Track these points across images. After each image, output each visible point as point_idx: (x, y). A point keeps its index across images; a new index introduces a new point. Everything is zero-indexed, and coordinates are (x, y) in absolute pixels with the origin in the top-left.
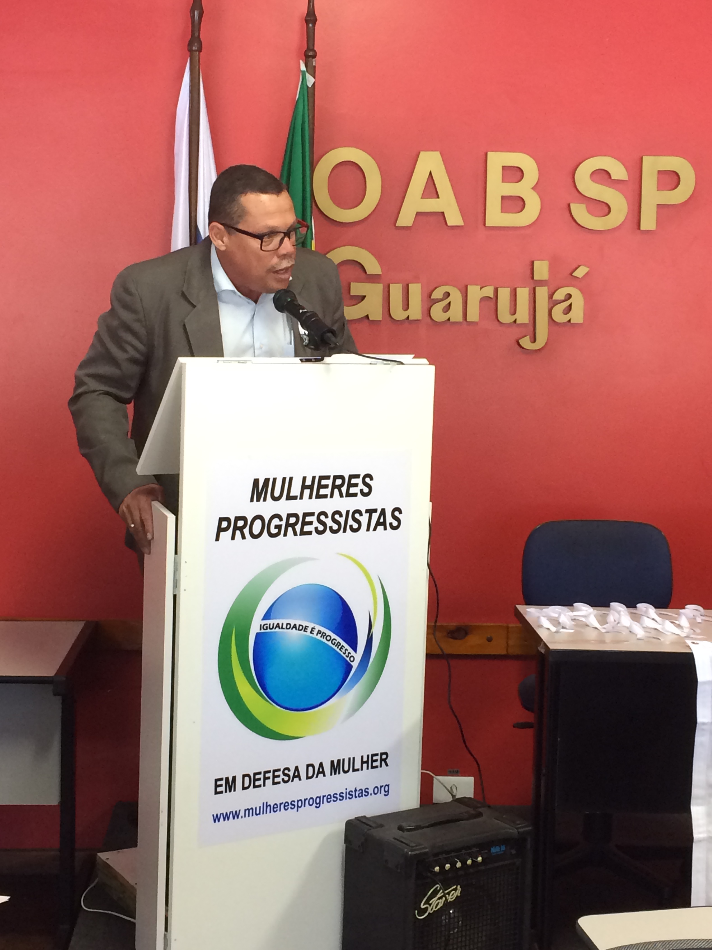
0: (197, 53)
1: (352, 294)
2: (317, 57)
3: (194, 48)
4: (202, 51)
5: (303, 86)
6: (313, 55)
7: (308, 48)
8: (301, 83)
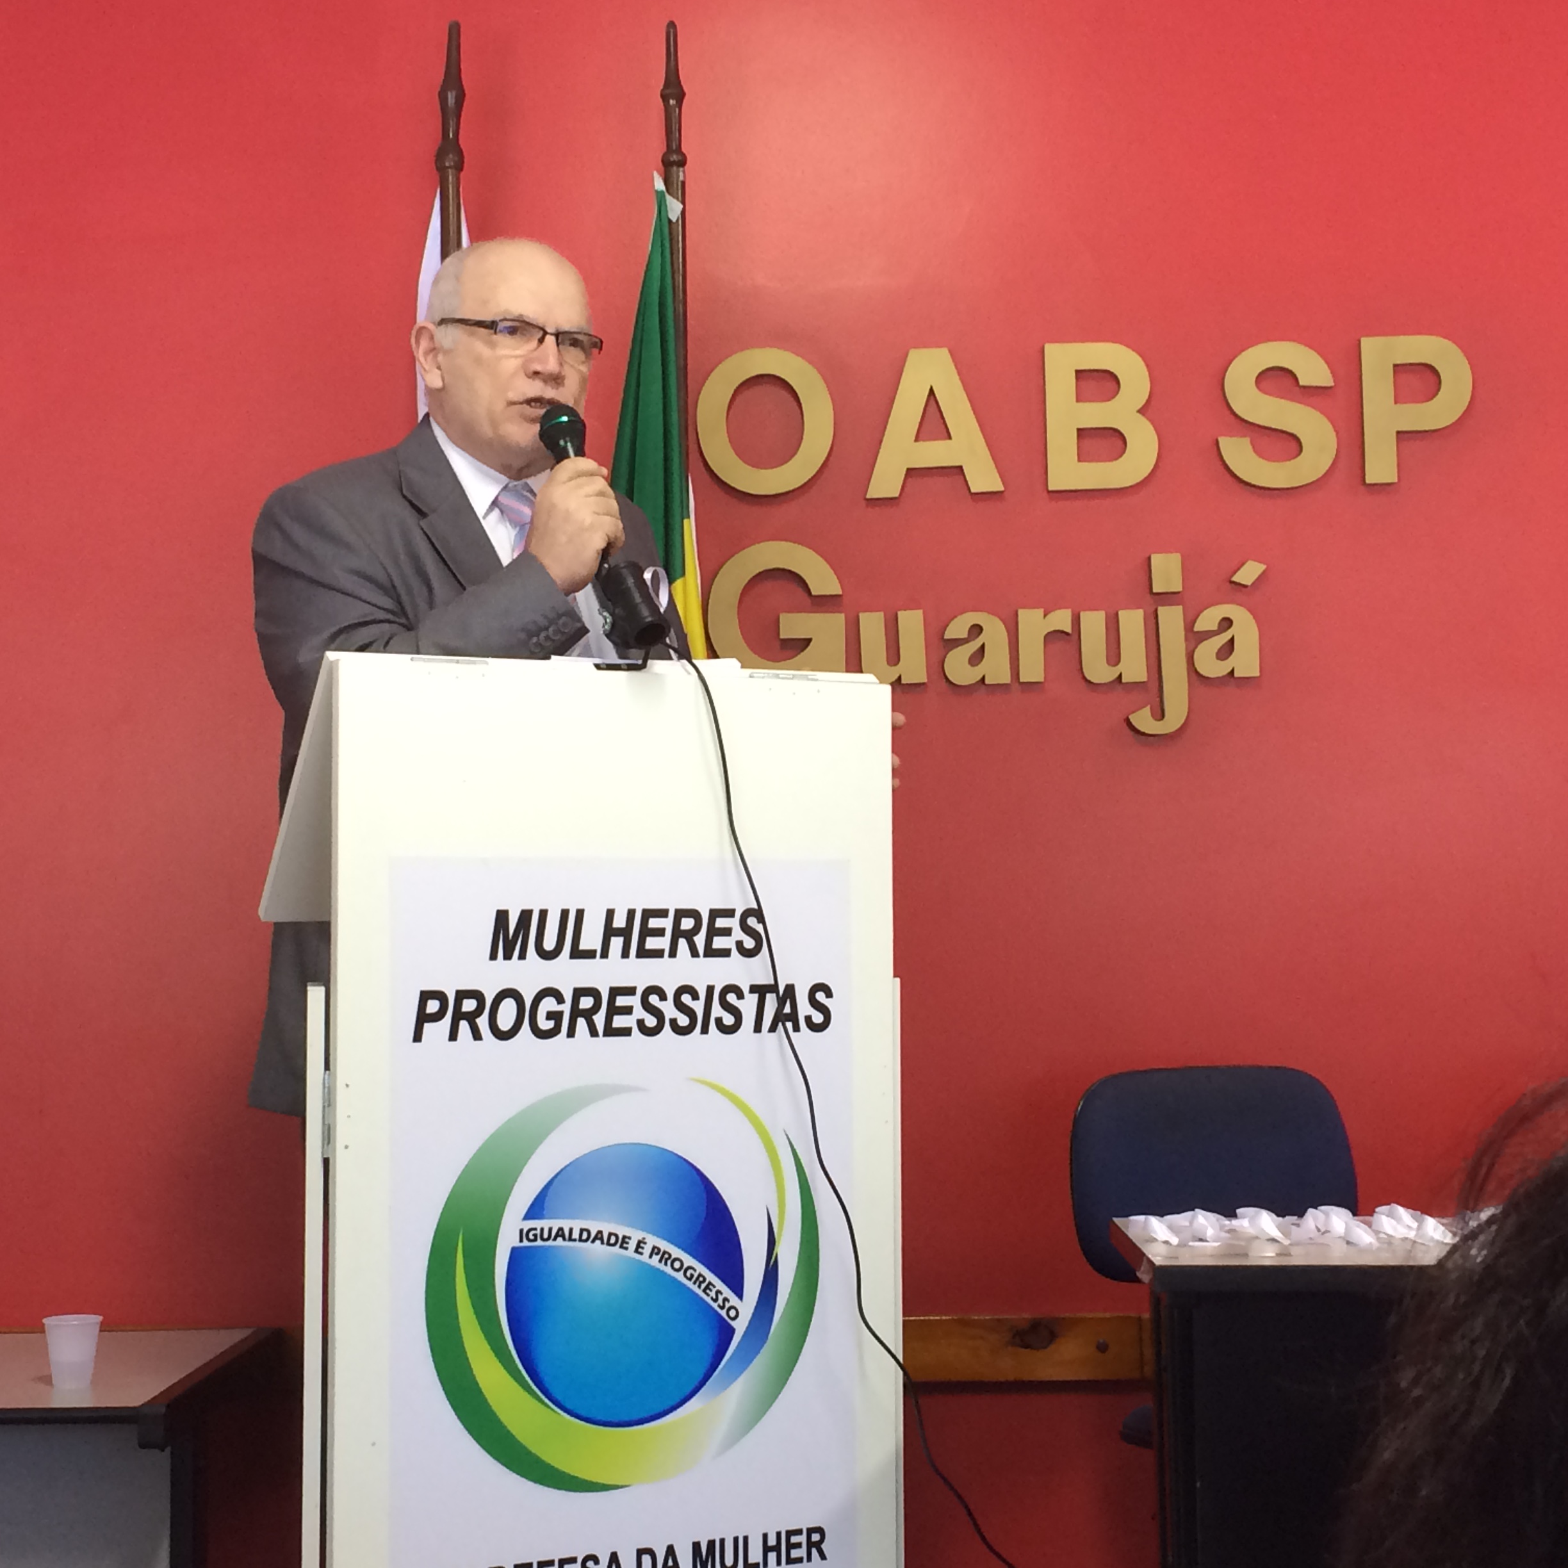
0: (454, 171)
1: (782, 637)
3: (447, 164)
5: (660, 220)
6: (679, 161)
7: (669, 146)
8: (657, 217)
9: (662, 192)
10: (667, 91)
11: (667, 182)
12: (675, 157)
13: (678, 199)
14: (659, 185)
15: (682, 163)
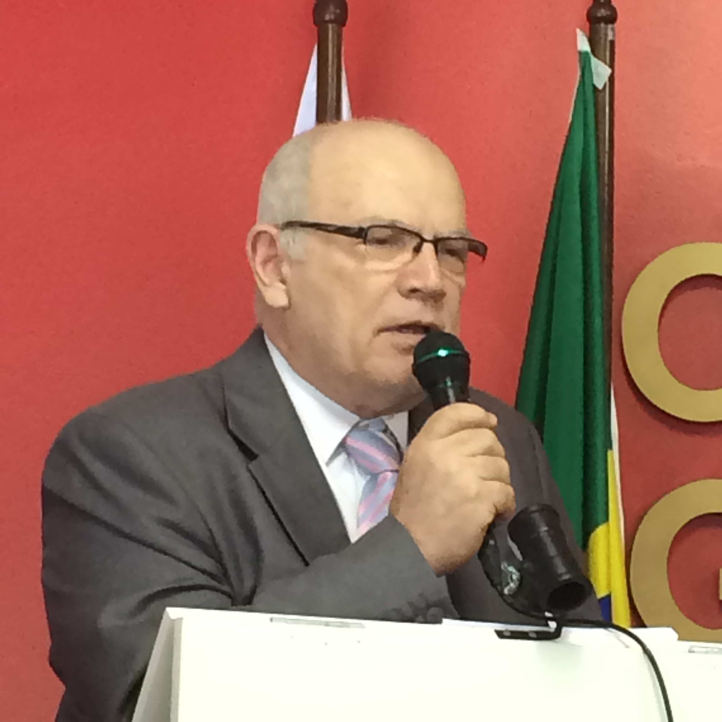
0: (336, 28)
1: (721, 598)
2: (618, 21)
3: (327, 17)
5: (584, 86)
6: (607, 15)
7: (595, 1)
8: (580, 82)
9: (586, 53)
11: (592, 42)
12: (603, 12)
13: (605, 63)
14: (584, 45)
15: (612, 19)
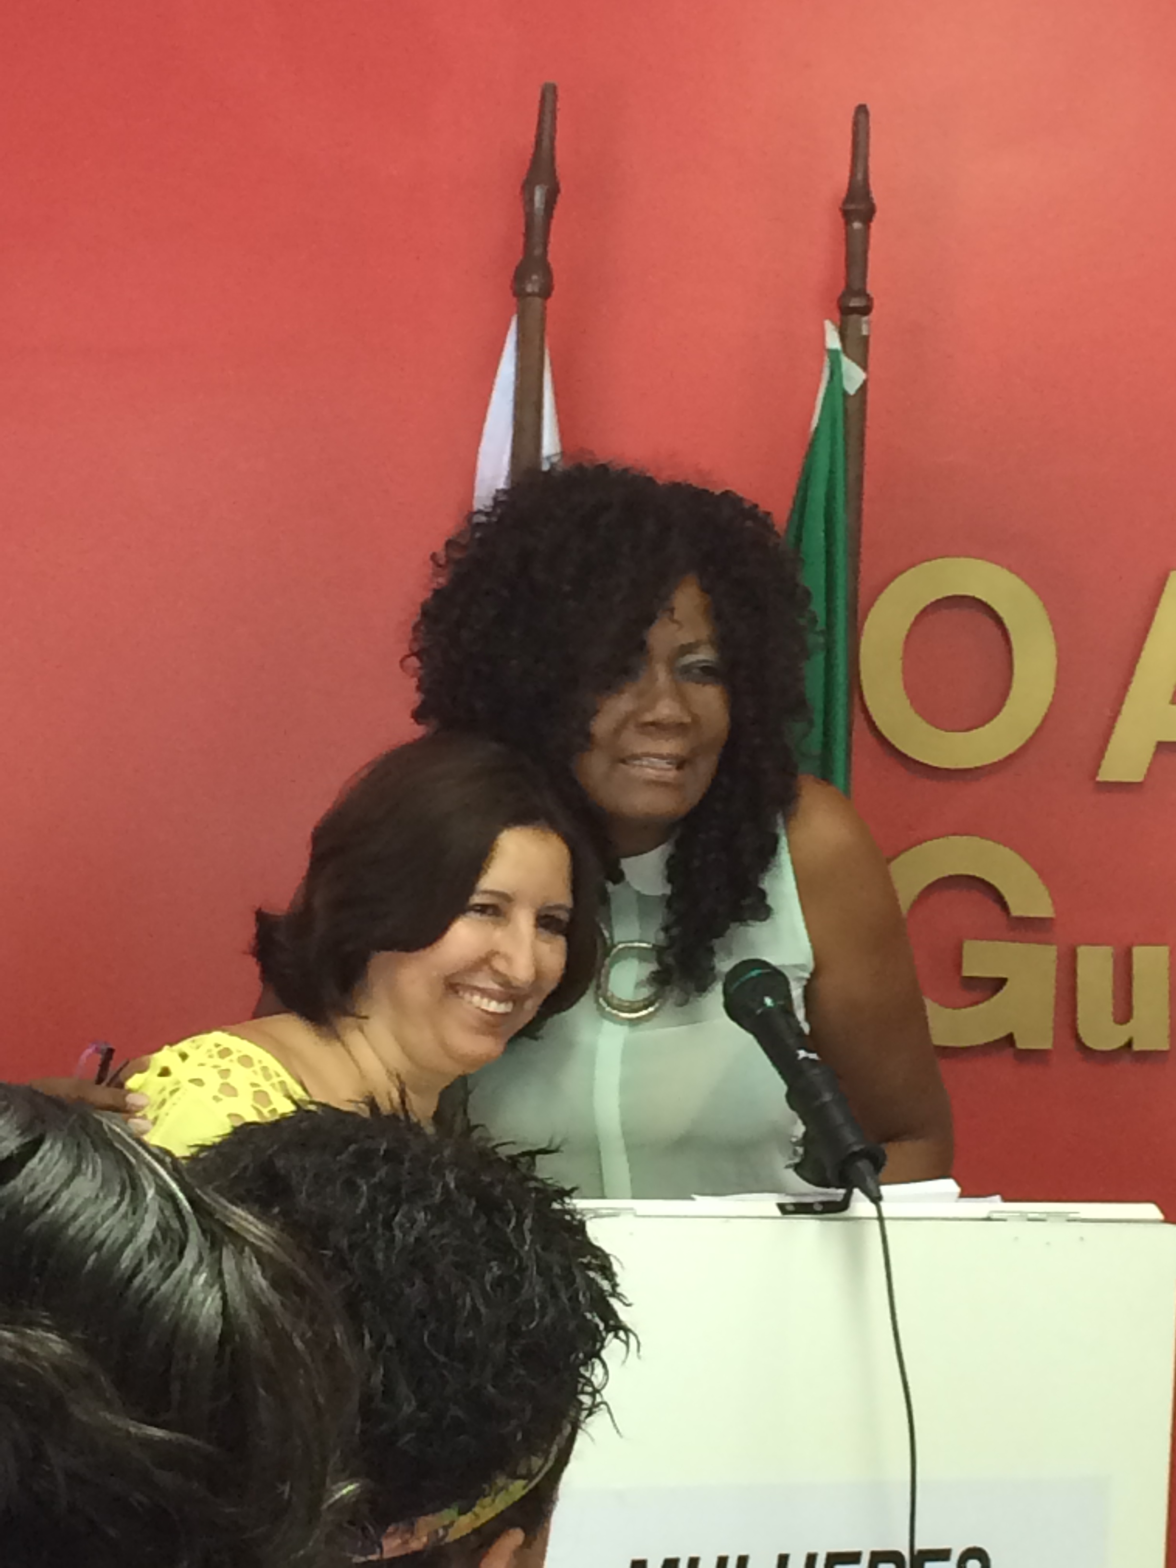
0: (538, 300)
1: (966, 973)
3: (529, 289)
4: (554, 293)
5: (833, 389)
6: (862, 306)
7: (848, 286)
8: (828, 387)
9: (837, 351)
10: (852, 207)
11: (843, 338)
12: (855, 303)
13: (859, 364)
14: (833, 341)
15: (866, 310)
